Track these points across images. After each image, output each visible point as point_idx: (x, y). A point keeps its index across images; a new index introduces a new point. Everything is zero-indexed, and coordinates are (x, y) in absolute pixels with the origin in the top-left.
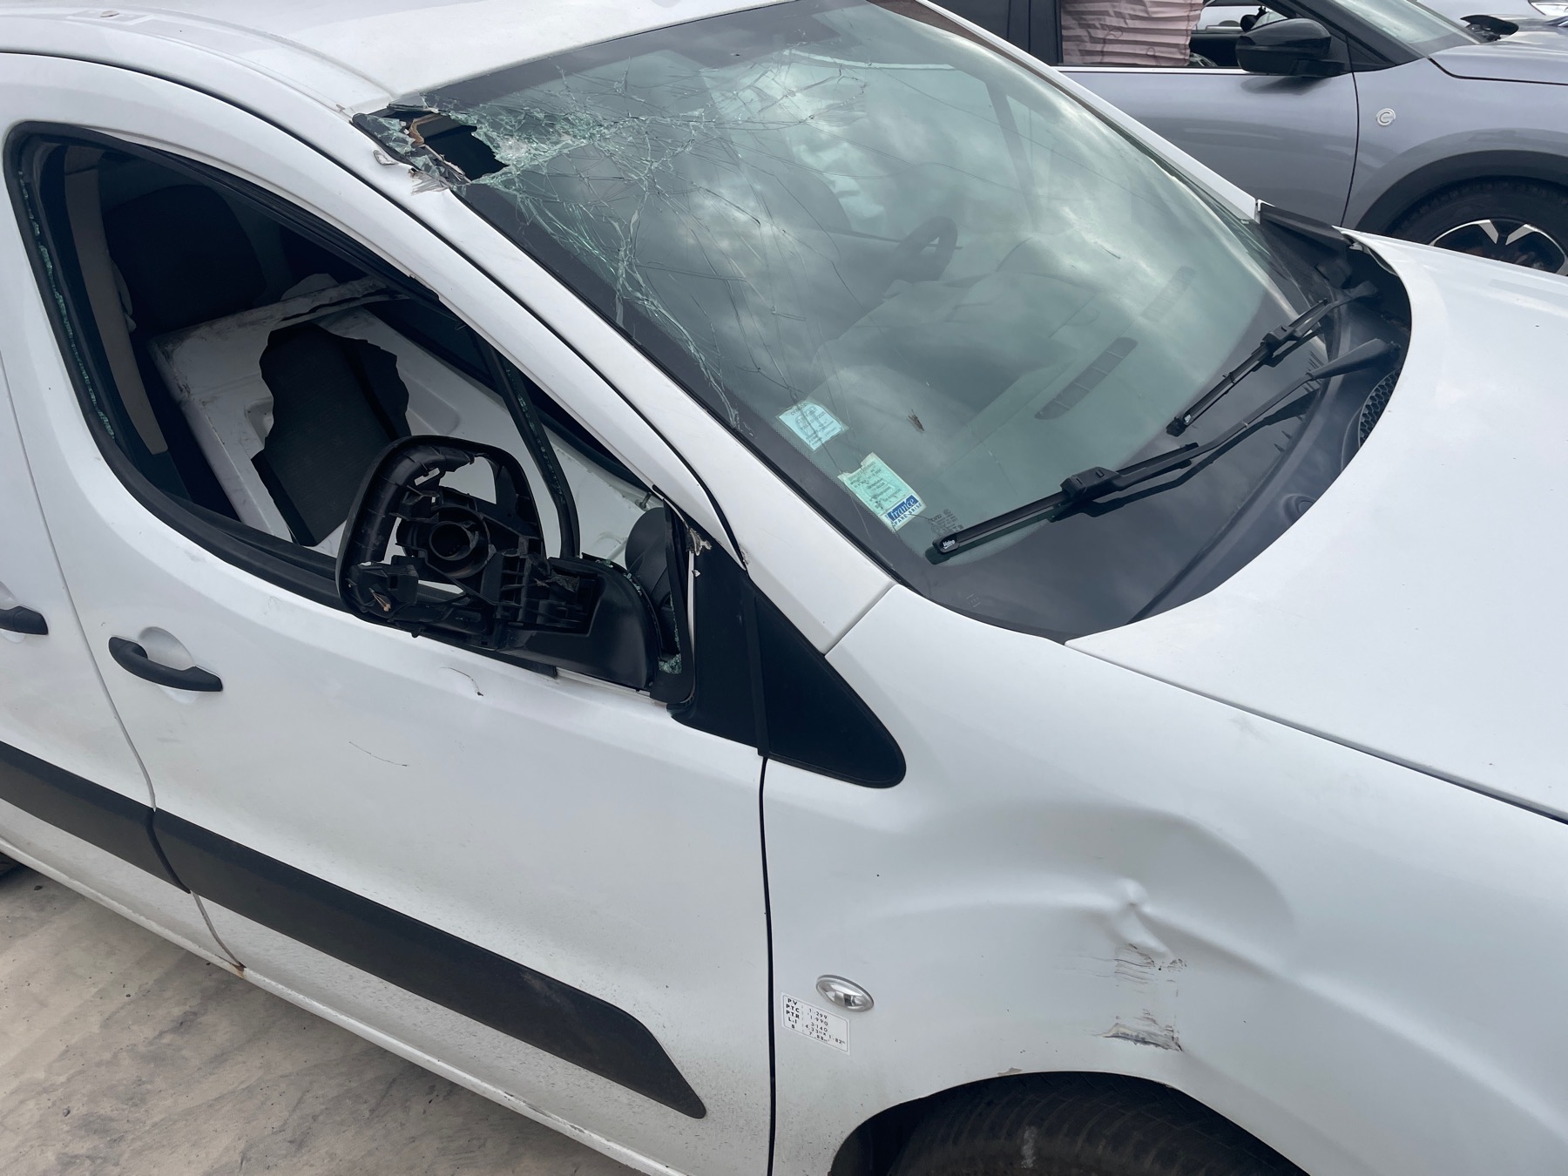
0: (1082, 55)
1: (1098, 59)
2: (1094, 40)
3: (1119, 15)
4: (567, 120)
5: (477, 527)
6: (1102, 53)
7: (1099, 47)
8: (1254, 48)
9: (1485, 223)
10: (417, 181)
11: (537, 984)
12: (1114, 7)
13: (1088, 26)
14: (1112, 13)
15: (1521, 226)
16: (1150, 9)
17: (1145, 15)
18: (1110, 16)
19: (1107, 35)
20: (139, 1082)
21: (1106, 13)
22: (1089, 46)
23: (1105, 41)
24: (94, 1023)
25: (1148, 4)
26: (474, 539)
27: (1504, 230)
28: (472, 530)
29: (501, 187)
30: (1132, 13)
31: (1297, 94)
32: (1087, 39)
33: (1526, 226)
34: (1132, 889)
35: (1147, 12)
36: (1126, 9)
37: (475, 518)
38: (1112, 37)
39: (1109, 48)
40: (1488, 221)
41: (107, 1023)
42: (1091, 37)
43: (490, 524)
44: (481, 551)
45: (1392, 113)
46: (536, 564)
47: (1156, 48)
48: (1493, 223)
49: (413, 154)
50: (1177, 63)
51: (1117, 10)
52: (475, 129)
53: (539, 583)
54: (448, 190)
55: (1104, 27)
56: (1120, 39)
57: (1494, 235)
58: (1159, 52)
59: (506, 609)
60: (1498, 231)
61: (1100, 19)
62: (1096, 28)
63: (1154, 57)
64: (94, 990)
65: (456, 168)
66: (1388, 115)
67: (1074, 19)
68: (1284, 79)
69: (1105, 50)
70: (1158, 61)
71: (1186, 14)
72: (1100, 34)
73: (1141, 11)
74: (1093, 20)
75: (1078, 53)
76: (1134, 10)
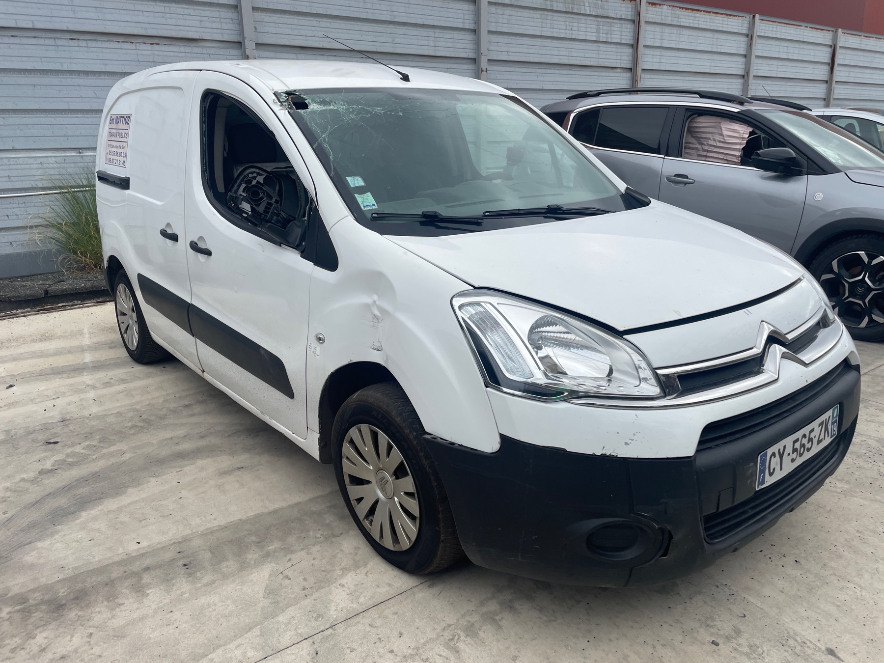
0: (698, 156)
1: (704, 159)
2: (704, 150)
3: (714, 140)
4: (335, 102)
5: (263, 193)
6: (706, 156)
7: (705, 154)
8: (760, 158)
9: (862, 253)
10: (281, 108)
11: (263, 352)
12: (713, 136)
13: (702, 144)
14: (712, 139)
15: (879, 256)
16: (726, 138)
17: (723, 141)
18: (711, 140)
19: (709, 148)
20: (166, 415)
21: (709, 139)
22: (702, 153)
23: (708, 151)
24: (161, 400)
25: (725, 136)
26: (261, 195)
27: (871, 257)
28: (261, 193)
29: (303, 113)
30: (719, 139)
31: (783, 182)
32: (701, 150)
33: (881, 257)
34: (375, 297)
35: (724, 139)
36: (717, 137)
37: (263, 190)
38: (710, 149)
39: (709, 154)
40: (863, 252)
41: (165, 401)
42: (703, 149)
43: (267, 192)
44: (262, 198)
45: (821, 195)
46: (276, 206)
47: (728, 156)
48: (865, 253)
49: (283, 102)
50: (736, 163)
51: (714, 138)
52: (306, 100)
53: (275, 211)
54: (287, 111)
55: (709, 145)
56: (714, 150)
57: (866, 260)
58: (729, 158)
59: (265, 215)
60: (868, 257)
61: (707, 141)
62: (705, 145)
63: (727, 160)
64: (165, 393)
65: (294, 107)
66: (819, 196)
67: (696, 140)
68: (776, 175)
69: (707, 155)
70: (728, 162)
71: (740, 142)
72: (706, 148)
73: (722, 138)
74: (704, 141)
75: (696, 155)
76: (720, 138)
